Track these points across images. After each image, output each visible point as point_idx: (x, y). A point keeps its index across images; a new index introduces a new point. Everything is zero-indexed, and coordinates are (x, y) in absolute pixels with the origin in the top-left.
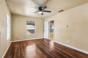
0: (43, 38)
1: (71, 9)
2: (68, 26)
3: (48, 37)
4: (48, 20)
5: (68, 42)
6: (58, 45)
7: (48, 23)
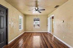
0: (47, 32)
1: (66, 3)
2: (63, 21)
3: (50, 31)
4: (50, 16)
5: (64, 38)
6: (57, 40)
7: (50, 19)
